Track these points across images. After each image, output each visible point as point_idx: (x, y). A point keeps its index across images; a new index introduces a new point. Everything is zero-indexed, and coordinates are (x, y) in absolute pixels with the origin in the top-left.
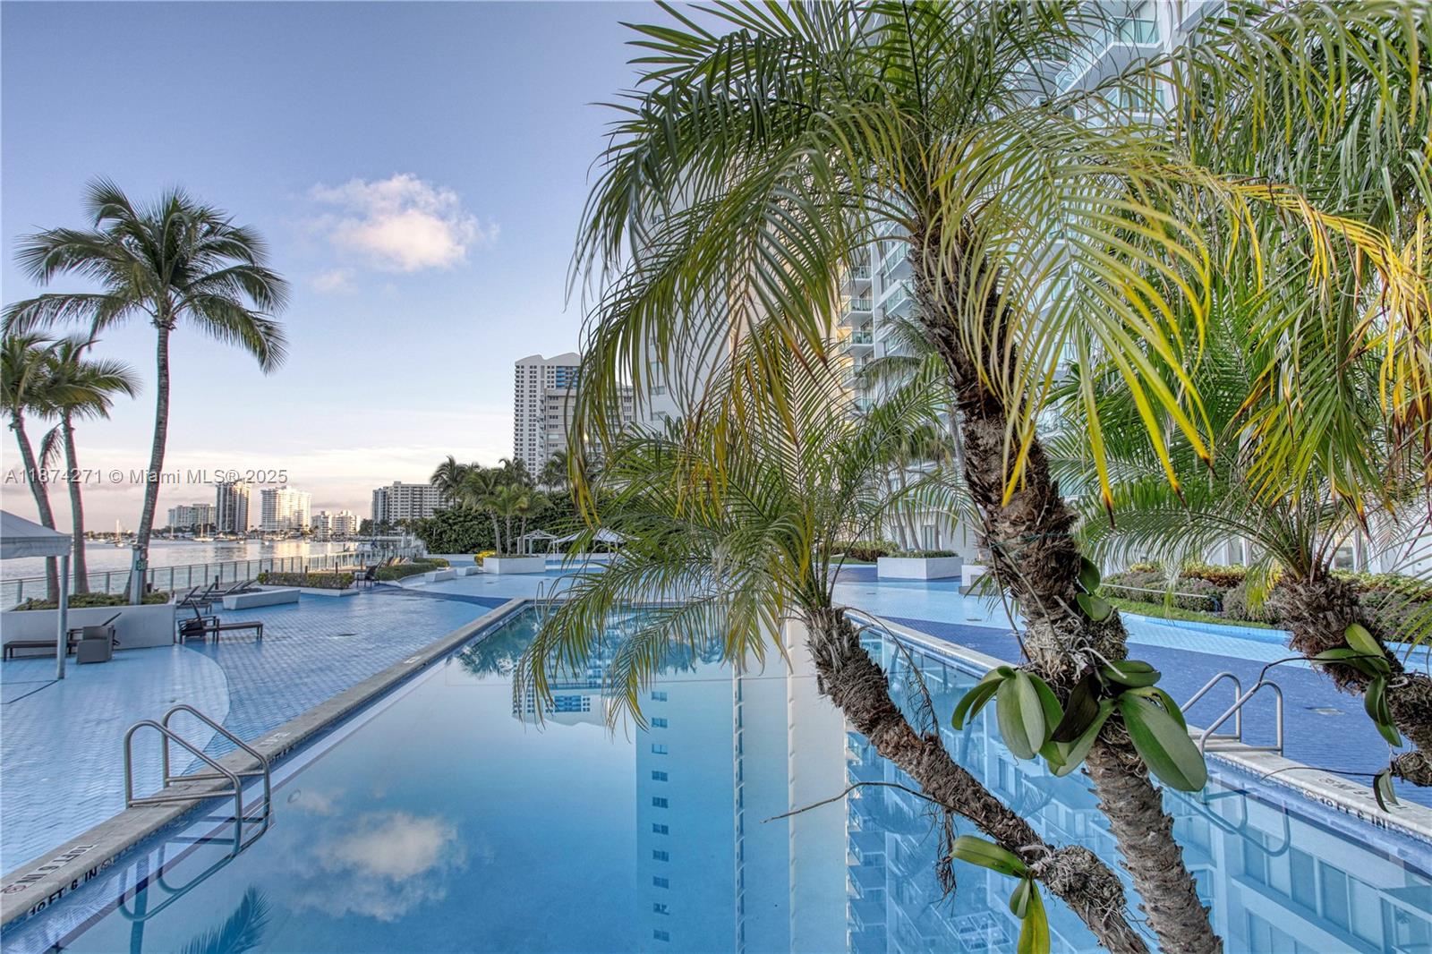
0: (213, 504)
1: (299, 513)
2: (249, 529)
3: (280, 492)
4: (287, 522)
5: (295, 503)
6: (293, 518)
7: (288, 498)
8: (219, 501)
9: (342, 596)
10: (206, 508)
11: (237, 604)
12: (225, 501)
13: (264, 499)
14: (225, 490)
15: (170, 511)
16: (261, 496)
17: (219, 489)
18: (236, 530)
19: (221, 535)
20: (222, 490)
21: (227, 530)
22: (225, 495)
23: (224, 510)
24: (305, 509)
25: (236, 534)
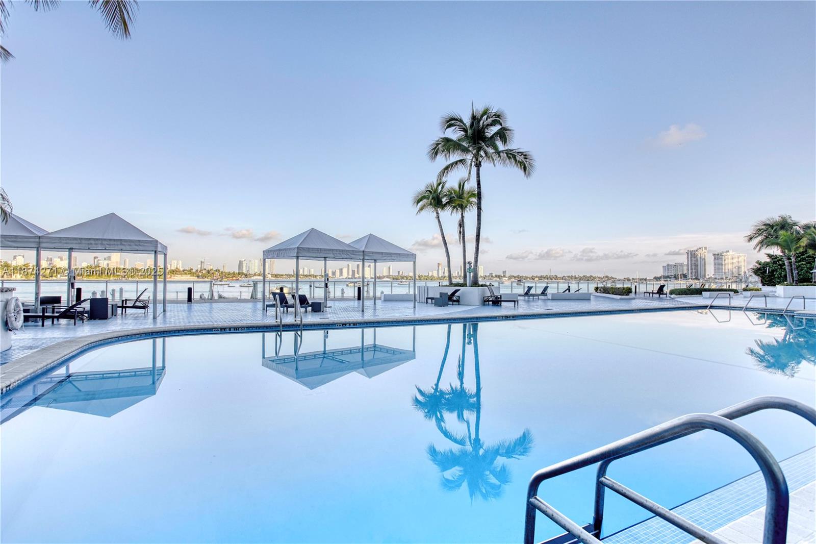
0: (686, 263)
1: (739, 268)
2: (707, 277)
3: (724, 254)
4: (730, 272)
5: (735, 261)
6: (734, 270)
7: (730, 258)
8: (688, 261)
9: (620, 299)
10: (682, 265)
11: (552, 297)
12: (691, 260)
13: (715, 259)
14: (691, 255)
15: (663, 267)
16: (713, 257)
17: (688, 254)
18: (699, 277)
19: (690, 280)
20: (689, 255)
21: (694, 277)
22: (691, 258)
23: (691, 266)
24: (742, 264)
25: (699, 279)
